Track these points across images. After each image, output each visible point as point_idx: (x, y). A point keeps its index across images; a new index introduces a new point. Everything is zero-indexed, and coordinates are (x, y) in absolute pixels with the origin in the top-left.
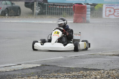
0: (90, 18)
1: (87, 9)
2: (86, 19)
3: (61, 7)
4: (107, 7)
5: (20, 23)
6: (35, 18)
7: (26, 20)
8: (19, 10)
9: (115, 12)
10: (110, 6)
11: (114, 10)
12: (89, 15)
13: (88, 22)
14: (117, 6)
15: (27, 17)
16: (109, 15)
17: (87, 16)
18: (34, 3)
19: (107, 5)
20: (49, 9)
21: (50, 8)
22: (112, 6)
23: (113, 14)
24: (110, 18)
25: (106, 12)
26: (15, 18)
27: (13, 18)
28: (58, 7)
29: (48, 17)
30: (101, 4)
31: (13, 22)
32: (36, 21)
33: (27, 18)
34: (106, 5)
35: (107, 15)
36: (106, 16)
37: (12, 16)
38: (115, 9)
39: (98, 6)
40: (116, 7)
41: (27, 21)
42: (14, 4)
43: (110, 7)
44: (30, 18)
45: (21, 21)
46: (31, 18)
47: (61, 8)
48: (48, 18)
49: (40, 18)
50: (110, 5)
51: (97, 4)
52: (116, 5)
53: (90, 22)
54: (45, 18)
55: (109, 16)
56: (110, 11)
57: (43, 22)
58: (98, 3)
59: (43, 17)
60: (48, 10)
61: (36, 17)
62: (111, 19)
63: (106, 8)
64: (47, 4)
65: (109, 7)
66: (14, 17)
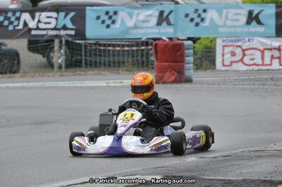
0: (192, 71)
1: (186, 51)
2: (184, 74)
3: (118, 48)
4: (225, 44)
5: (30, 88)
6: (62, 76)
7: (43, 82)
8: (16, 59)
9: (244, 55)
10: (232, 41)
11: (244, 51)
12: (192, 65)
13: (189, 81)
14: (249, 40)
15: (41, 74)
16: (232, 62)
17: (187, 66)
18: (53, 41)
19: (225, 39)
20: (88, 54)
21: (90, 51)
22: (238, 41)
23: (241, 60)
24: (236, 69)
25: (223, 55)
26: (14, 77)
27: (11, 77)
28: (110, 48)
29: (92, 72)
30: (208, 38)
31: (14, 88)
32: (66, 82)
33: (43, 76)
34: (223, 41)
35: (225, 63)
36: (224, 65)
37: (6, 73)
38: (244, 48)
39: (201, 44)
40: (248, 43)
41: (47, 84)
42: (6, 45)
43: (232, 44)
44: (48, 76)
45: (32, 84)
46: (52, 76)
47: (118, 51)
48: (93, 74)
49: (74, 75)
50: (233, 39)
51: (199, 39)
52: (247, 39)
53: (194, 79)
54: (85, 75)
55: (230, 65)
56: (233, 54)
57: (84, 85)
58: (201, 36)
59: (80, 73)
60: (86, 56)
61: (64, 74)
62: (239, 71)
63: (224, 46)
64: (83, 42)
65: (229, 44)
66: (12, 75)
